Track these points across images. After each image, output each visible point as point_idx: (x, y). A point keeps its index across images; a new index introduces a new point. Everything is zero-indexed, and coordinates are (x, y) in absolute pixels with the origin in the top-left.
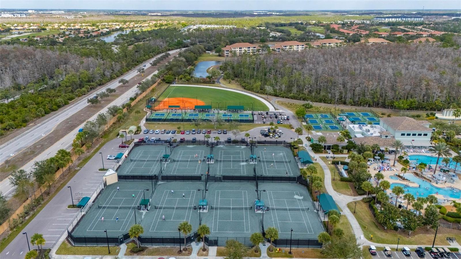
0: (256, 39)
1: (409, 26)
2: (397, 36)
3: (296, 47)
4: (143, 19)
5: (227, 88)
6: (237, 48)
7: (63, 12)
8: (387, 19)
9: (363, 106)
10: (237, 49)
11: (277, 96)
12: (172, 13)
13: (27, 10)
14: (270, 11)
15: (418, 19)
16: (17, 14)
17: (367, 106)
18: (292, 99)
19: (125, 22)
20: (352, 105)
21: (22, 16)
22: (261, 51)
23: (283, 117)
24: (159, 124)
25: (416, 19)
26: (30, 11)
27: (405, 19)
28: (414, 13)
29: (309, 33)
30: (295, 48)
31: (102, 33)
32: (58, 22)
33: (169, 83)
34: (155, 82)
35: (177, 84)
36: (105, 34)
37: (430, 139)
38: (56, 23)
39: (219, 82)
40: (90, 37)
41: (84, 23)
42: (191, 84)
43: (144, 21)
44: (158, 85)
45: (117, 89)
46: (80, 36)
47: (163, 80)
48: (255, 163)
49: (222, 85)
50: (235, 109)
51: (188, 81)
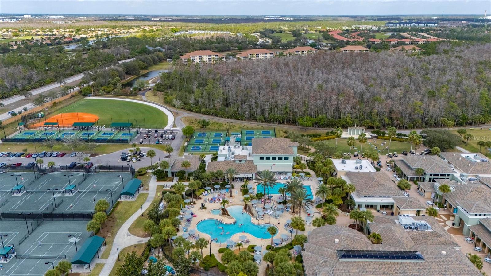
0: (233, 47)
1: (414, 33)
2: (391, 43)
3: (264, 55)
4: (136, 25)
5: (146, 101)
6: (196, 56)
7: (62, 17)
8: (398, 25)
9: (273, 123)
10: (196, 58)
11: (192, 111)
12: (179, 18)
13: (23, 15)
14: (283, 16)
15: (431, 25)
16: (7, 20)
17: (277, 123)
18: (205, 114)
19: (114, 27)
20: (262, 122)
21: (12, 21)
22: (224, 59)
23: (167, 136)
24: (16, 145)
25: (429, 25)
26: (25, 16)
27: (417, 25)
28: (435, 18)
29: (300, 40)
30: (261, 56)
31: (74, 39)
32: (39, 28)
33: (85, 95)
34: (67, 94)
35: (94, 96)
36: (78, 40)
37: (292, 164)
38: (38, 28)
39: (144, 94)
40: (58, 44)
41: (68, 28)
42: (109, 97)
43: (137, 27)
44: (71, 97)
45: (16, 102)
46: (44, 43)
47: (80, 92)
48: (71, 195)
49: (144, 98)
50: (119, 126)
51: (108, 93)
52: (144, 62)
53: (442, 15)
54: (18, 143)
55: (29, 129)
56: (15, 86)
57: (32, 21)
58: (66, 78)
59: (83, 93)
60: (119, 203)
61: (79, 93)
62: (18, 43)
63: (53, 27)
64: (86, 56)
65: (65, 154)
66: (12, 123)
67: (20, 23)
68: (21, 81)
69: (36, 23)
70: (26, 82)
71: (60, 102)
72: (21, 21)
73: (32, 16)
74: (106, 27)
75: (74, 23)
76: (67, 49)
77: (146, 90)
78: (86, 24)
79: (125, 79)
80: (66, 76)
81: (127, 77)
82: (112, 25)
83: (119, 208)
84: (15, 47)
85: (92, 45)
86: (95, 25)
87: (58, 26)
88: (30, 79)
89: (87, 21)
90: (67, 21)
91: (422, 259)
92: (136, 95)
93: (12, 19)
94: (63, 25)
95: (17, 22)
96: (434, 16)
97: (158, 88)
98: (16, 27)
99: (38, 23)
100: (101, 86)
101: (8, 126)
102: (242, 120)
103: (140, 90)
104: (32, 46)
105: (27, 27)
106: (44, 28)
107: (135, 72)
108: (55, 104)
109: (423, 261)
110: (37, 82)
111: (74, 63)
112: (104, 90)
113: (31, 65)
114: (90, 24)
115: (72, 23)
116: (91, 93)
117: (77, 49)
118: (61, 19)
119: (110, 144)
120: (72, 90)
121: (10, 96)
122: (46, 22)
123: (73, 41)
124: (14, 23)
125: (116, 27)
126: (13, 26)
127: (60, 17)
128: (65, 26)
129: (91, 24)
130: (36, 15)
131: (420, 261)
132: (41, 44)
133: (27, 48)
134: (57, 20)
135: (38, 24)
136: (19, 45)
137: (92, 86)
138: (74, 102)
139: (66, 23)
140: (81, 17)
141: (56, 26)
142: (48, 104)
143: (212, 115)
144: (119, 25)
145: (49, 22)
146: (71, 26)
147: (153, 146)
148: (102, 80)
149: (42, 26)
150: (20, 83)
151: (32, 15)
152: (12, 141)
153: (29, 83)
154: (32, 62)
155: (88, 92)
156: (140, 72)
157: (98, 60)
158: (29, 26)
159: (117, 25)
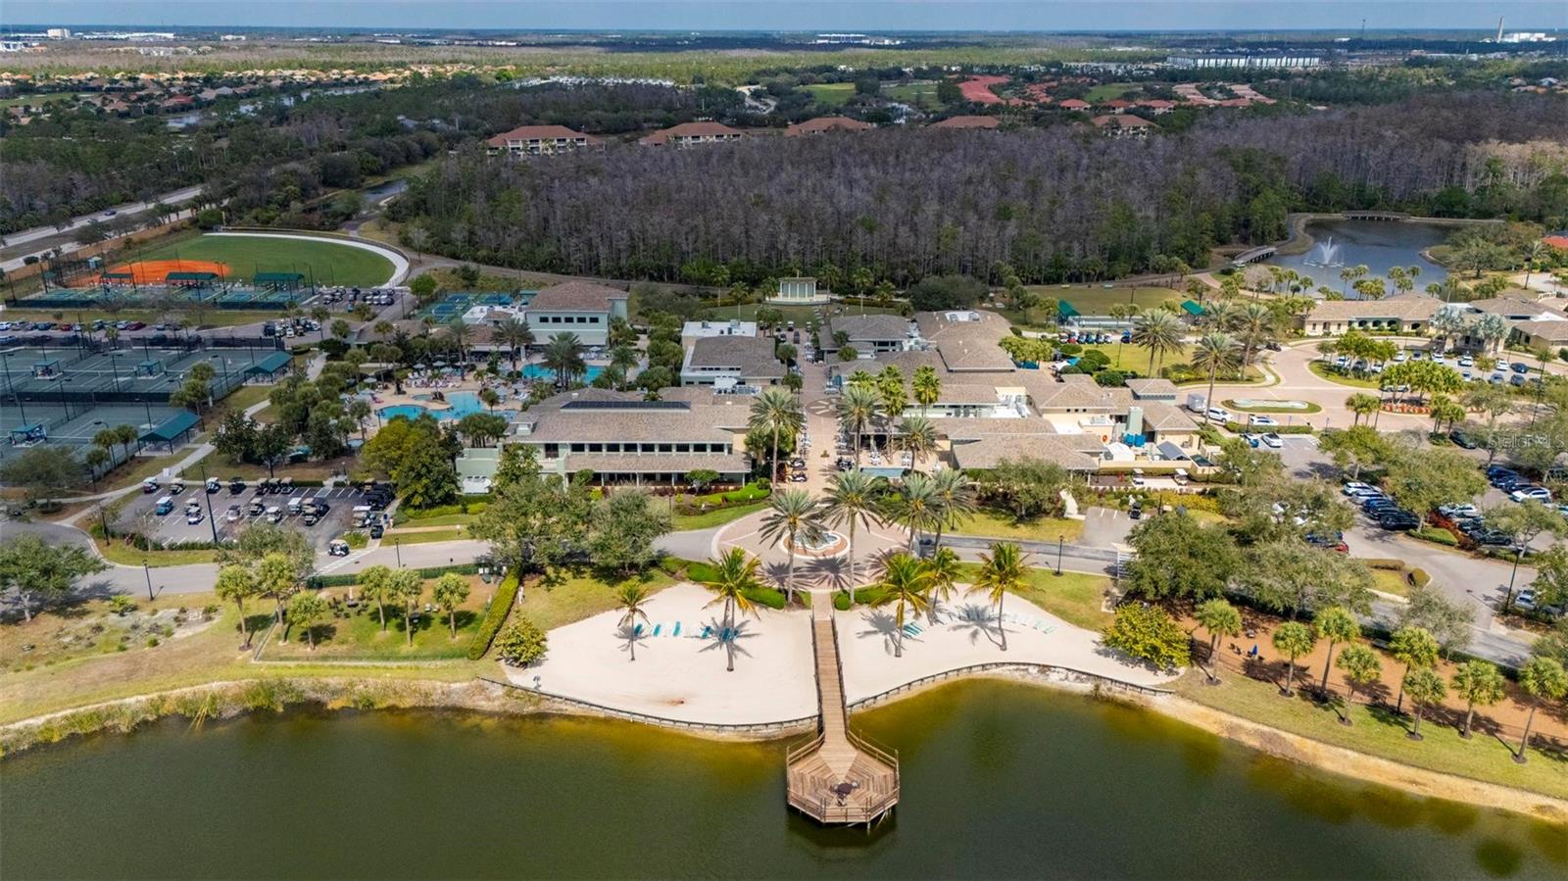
4: (396, 59)
5: (356, 241)
6: (523, 141)
8: (1200, 61)
10: (521, 145)
13: (44, 29)
15: (1301, 60)
19: (326, 67)
21: (12, 50)
24: (38, 310)
25: (1294, 60)
27: (1258, 61)
32: (97, 68)
33: (207, 228)
34: (160, 225)
35: (228, 231)
36: (210, 103)
37: (606, 331)
38: (92, 70)
39: (354, 227)
40: (148, 112)
41: (184, 70)
42: (266, 231)
43: (397, 65)
44: (170, 233)
45: (34, 241)
46: (108, 109)
47: (193, 222)
48: (151, 378)
49: (353, 234)
50: (274, 281)
51: (265, 224)
52: (377, 155)
53: (1362, 31)
54: (43, 310)
55: (66, 287)
56: (31, 207)
57: (73, 48)
58: (163, 192)
59: (201, 223)
60: (242, 387)
61: (191, 224)
62: (33, 110)
63: (137, 65)
64: (224, 143)
65: (144, 326)
66: (26, 278)
67: (36, 54)
68: (45, 196)
69: (87, 53)
70: (59, 198)
71: (143, 242)
72: (40, 49)
73: (72, 34)
74: (301, 67)
75: (204, 53)
76: (174, 124)
77: (365, 219)
78: (242, 56)
79: (318, 195)
80: (164, 190)
81: (325, 193)
82: (322, 60)
83: (240, 394)
84: (25, 121)
85: (244, 115)
86: (269, 61)
87: (154, 63)
88: (67, 194)
89: (245, 48)
90: (182, 48)
91: (688, 408)
92: (334, 227)
93: (12, 43)
94: (168, 58)
95: (27, 50)
96: (1343, 33)
97: (395, 214)
98: (23, 66)
99: (92, 54)
100: (250, 207)
101: (19, 282)
102: (568, 274)
103: (348, 217)
104: (74, 118)
105: (56, 64)
106: (111, 68)
107: (347, 182)
108: (128, 243)
109: (688, 411)
110: (86, 200)
111: (187, 157)
112: (256, 218)
113: (70, 160)
114: (254, 57)
115: (199, 53)
116: (222, 223)
117: (200, 123)
118: (167, 43)
119: (246, 311)
120: (173, 217)
121: (18, 230)
122: (118, 51)
123: (194, 104)
124: (16, 55)
125: (333, 67)
126: (16, 62)
127: (164, 35)
128: (174, 62)
129: (257, 57)
130: (87, 30)
131: (683, 411)
132: (101, 111)
133: (59, 122)
134: (151, 45)
135: (91, 59)
136: (37, 114)
137: (226, 209)
138: (177, 241)
139: (177, 53)
140: (229, 37)
141: (147, 62)
142: (113, 240)
143: (502, 265)
144: (342, 61)
145: (126, 52)
146: (192, 62)
147: (343, 315)
148: (252, 194)
149: (104, 64)
150: (41, 200)
151: (73, 29)
152: (30, 306)
153: (66, 203)
154: (74, 153)
155: (213, 219)
156: (363, 181)
157: (256, 152)
158: (64, 64)
159: (337, 59)
